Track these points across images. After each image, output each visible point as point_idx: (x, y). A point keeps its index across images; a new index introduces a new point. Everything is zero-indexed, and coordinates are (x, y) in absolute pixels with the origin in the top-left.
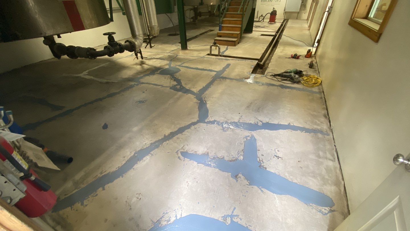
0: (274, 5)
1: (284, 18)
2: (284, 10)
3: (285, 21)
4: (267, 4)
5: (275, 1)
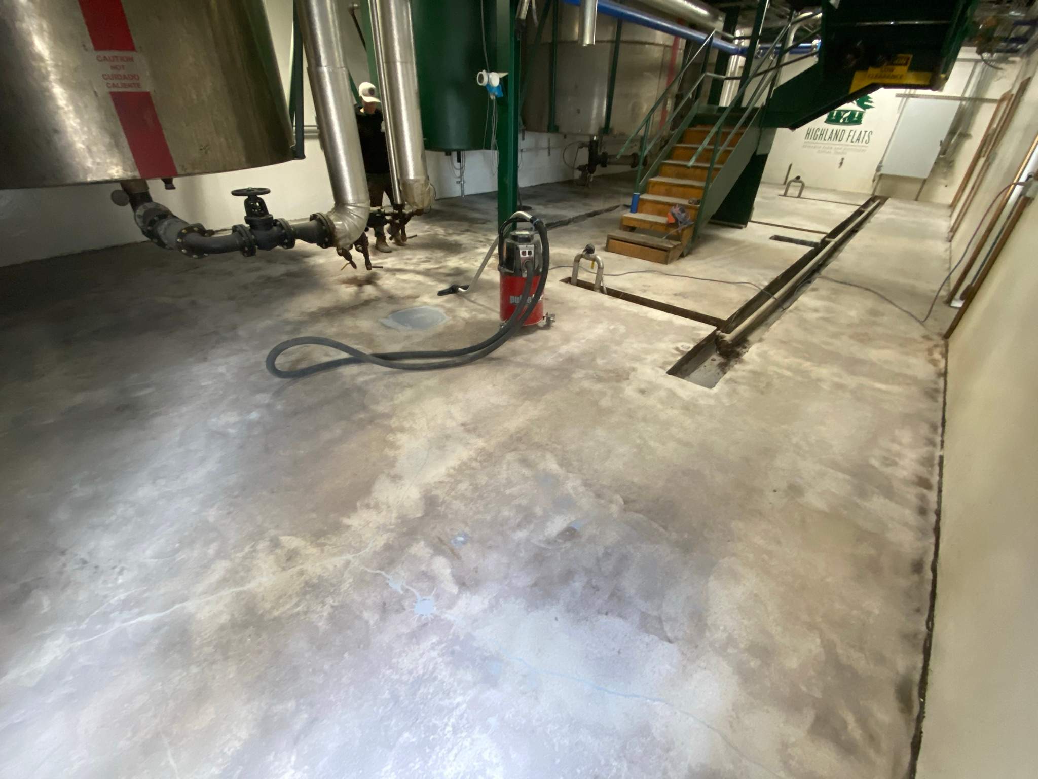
0: (845, 151)
1: (871, 193)
2: (878, 169)
3: (873, 202)
4: (822, 146)
5: (850, 138)
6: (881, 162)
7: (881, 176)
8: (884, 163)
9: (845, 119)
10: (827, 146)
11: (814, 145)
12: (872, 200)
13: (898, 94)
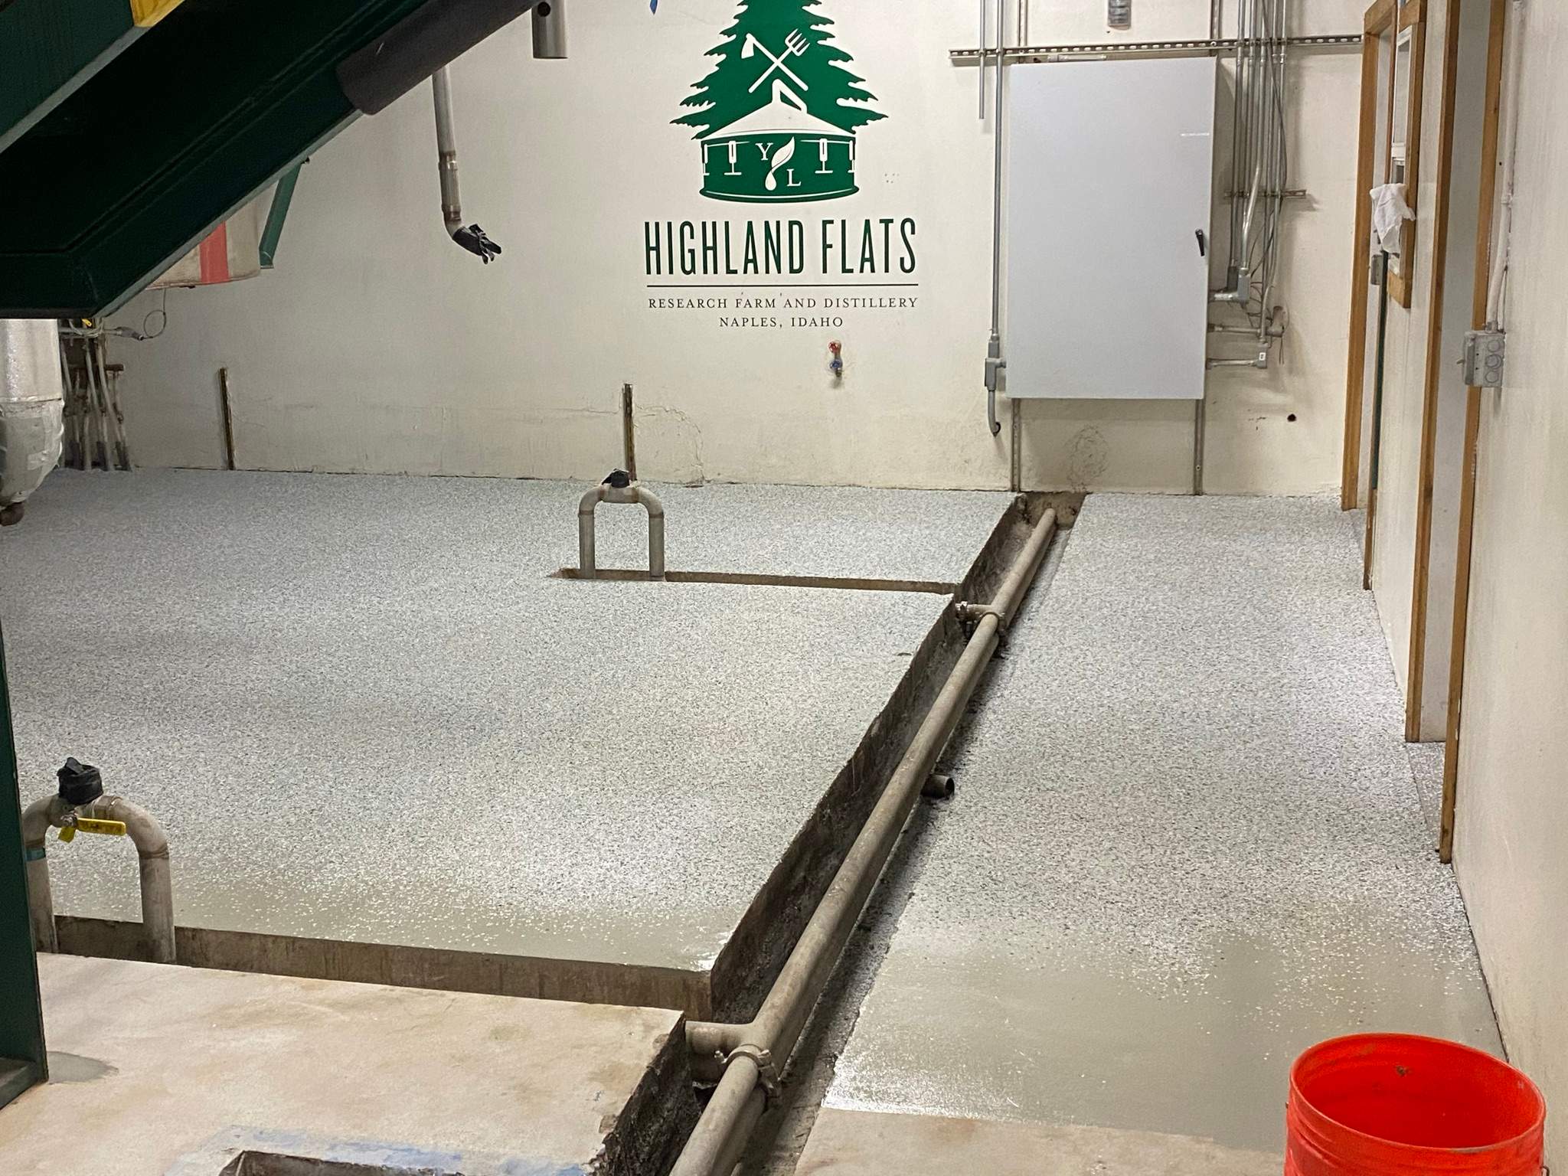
0: (832, 313)
1: (1006, 483)
2: (994, 378)
3: (1031, 520)
4: (731, 295)
5: (834, 254)
6: (995, 349)
7: (1016, 403)
8: (1007, 354)
9: (782, 174)
10: (752, 294)
11: (695, 294)
12: (1021, 513)
13: (960, 53)
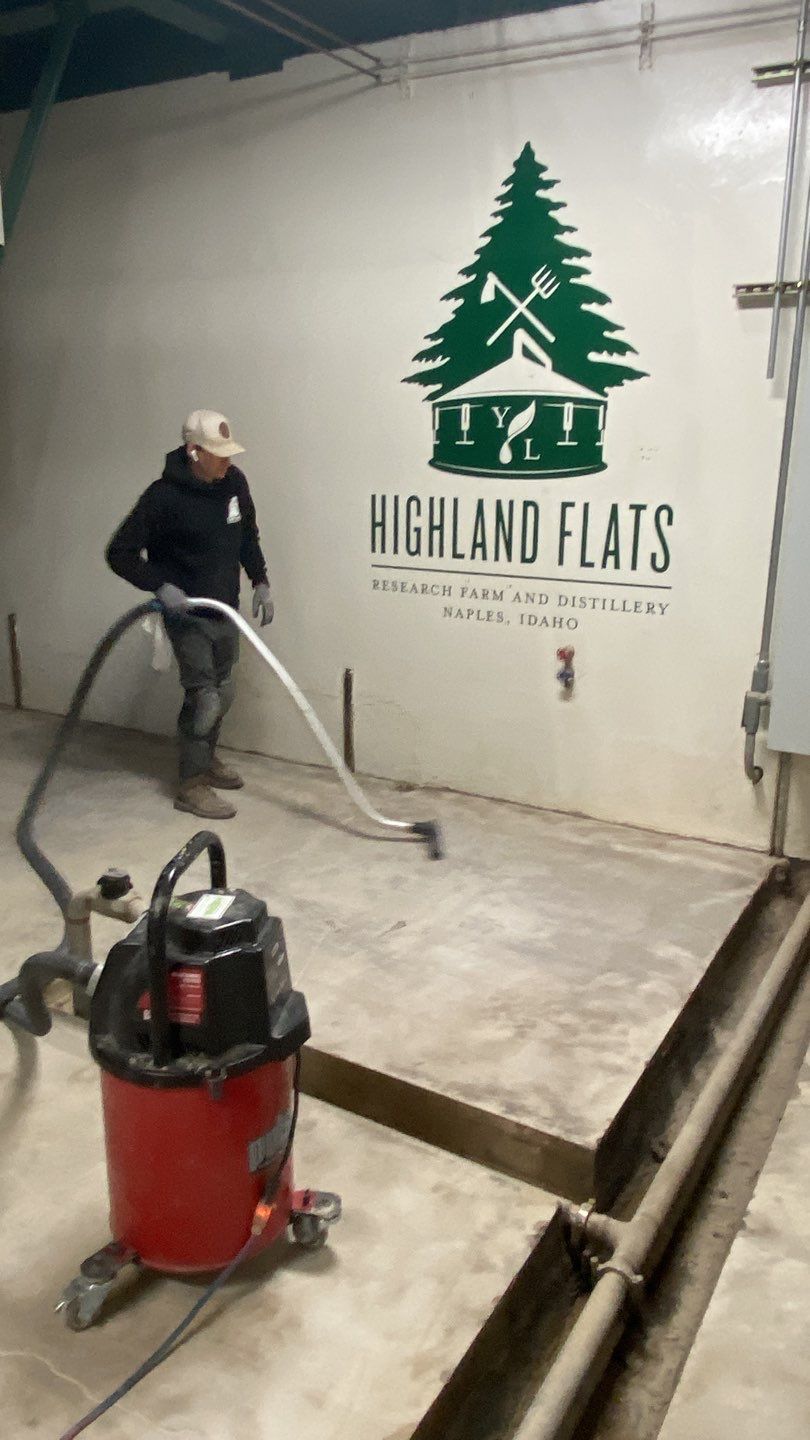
0: (567, 612)
1: (764, 843)
2: (755, 715)
4: (456, 582)
5: (573, 544)
6: (761, 679)
7: (781, 757)
11: (421, 578)
12: (779, 885)
13: (750, 288)
